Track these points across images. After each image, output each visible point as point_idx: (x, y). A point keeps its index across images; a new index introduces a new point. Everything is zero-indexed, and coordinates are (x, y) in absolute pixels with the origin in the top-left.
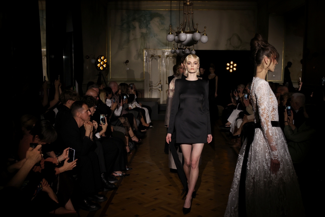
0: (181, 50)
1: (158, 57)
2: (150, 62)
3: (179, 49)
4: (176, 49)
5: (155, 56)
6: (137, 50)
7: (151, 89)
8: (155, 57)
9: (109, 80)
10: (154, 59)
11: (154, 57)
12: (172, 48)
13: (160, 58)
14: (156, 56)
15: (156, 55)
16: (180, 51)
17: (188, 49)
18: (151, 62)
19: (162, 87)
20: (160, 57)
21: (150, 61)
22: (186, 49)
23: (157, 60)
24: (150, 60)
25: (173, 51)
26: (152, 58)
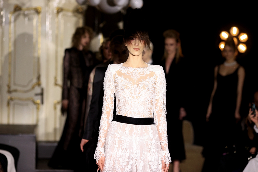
1: (33, 12)
2: (12, 25)
5: (24, 8)
7: (11, 99)
8: (26, 12)
10: (21, 17)
11: (22, 12)
13: (41, 15)
14: (28, 9)
18: (15, 26)
19: (42, 94)
20: (37, 11)
21: (10, 23)
23: (30, 20)
24: (12, 19)
26: (17, 13)
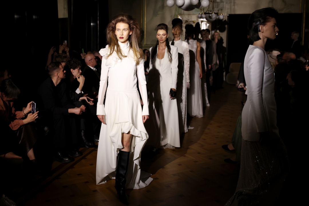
0: (208, 15)
3: (205, 13)
4: (203, 14)
6: (171, 16)
9: (143, 46)
12: (199, 13)
15: (190, 20)
16: (206, 16)
17: (215, 13)
20: (194, 22)
22: (212, 13)
25: (200, 16)
